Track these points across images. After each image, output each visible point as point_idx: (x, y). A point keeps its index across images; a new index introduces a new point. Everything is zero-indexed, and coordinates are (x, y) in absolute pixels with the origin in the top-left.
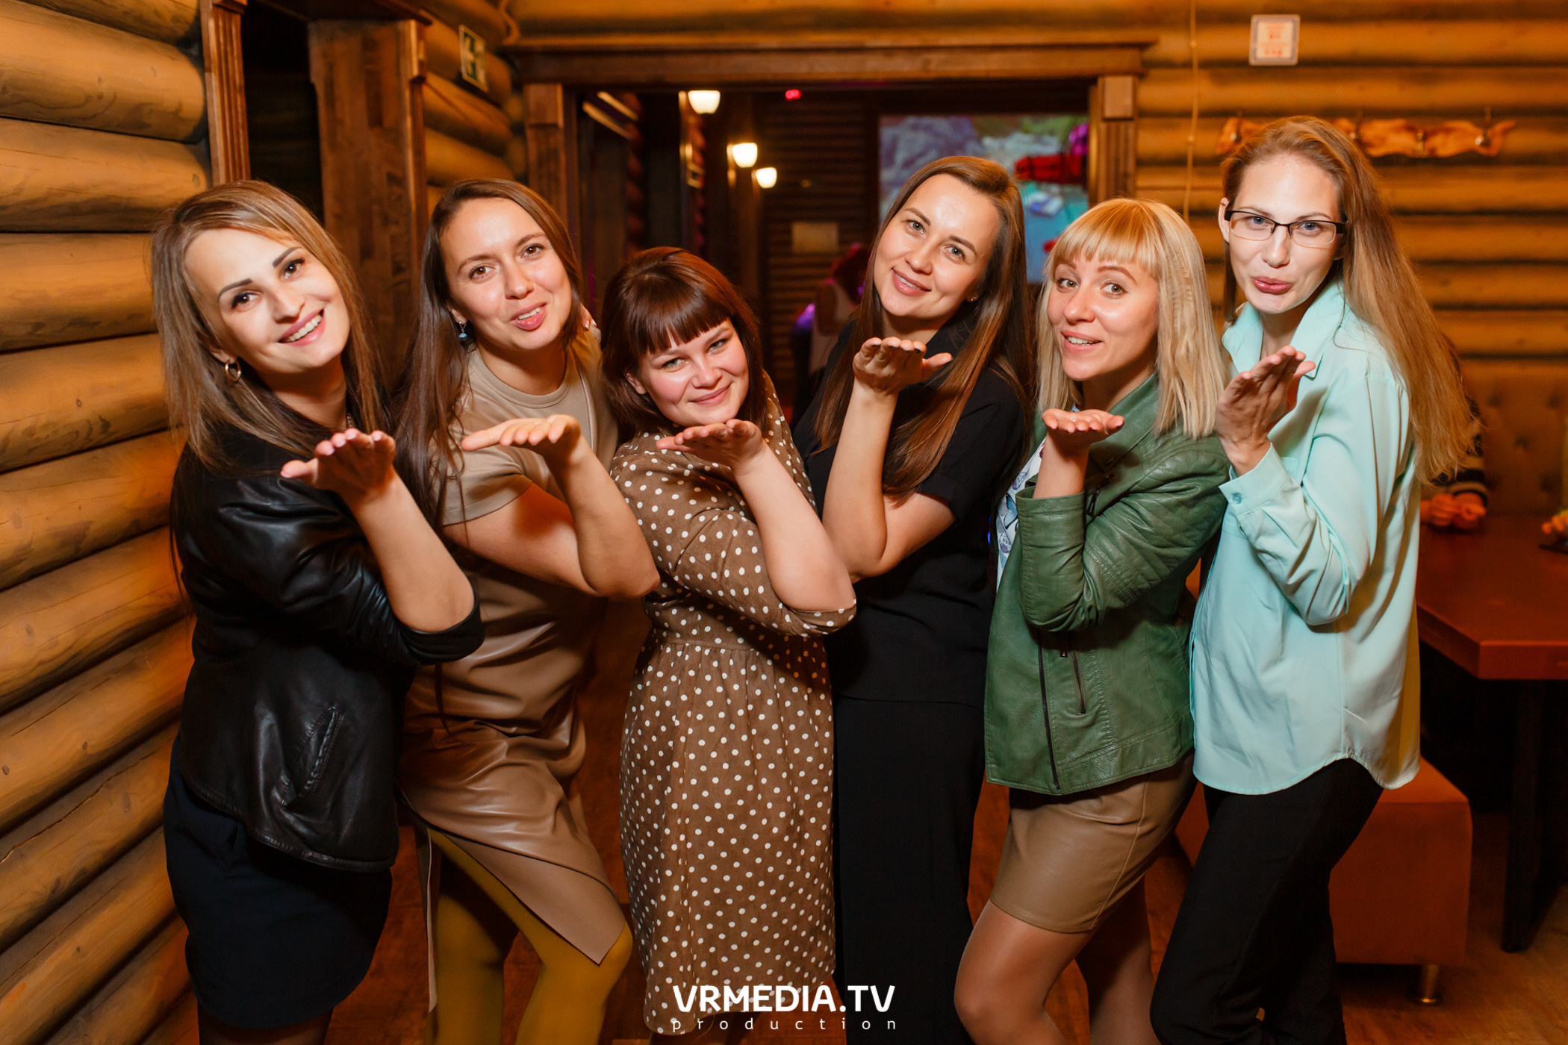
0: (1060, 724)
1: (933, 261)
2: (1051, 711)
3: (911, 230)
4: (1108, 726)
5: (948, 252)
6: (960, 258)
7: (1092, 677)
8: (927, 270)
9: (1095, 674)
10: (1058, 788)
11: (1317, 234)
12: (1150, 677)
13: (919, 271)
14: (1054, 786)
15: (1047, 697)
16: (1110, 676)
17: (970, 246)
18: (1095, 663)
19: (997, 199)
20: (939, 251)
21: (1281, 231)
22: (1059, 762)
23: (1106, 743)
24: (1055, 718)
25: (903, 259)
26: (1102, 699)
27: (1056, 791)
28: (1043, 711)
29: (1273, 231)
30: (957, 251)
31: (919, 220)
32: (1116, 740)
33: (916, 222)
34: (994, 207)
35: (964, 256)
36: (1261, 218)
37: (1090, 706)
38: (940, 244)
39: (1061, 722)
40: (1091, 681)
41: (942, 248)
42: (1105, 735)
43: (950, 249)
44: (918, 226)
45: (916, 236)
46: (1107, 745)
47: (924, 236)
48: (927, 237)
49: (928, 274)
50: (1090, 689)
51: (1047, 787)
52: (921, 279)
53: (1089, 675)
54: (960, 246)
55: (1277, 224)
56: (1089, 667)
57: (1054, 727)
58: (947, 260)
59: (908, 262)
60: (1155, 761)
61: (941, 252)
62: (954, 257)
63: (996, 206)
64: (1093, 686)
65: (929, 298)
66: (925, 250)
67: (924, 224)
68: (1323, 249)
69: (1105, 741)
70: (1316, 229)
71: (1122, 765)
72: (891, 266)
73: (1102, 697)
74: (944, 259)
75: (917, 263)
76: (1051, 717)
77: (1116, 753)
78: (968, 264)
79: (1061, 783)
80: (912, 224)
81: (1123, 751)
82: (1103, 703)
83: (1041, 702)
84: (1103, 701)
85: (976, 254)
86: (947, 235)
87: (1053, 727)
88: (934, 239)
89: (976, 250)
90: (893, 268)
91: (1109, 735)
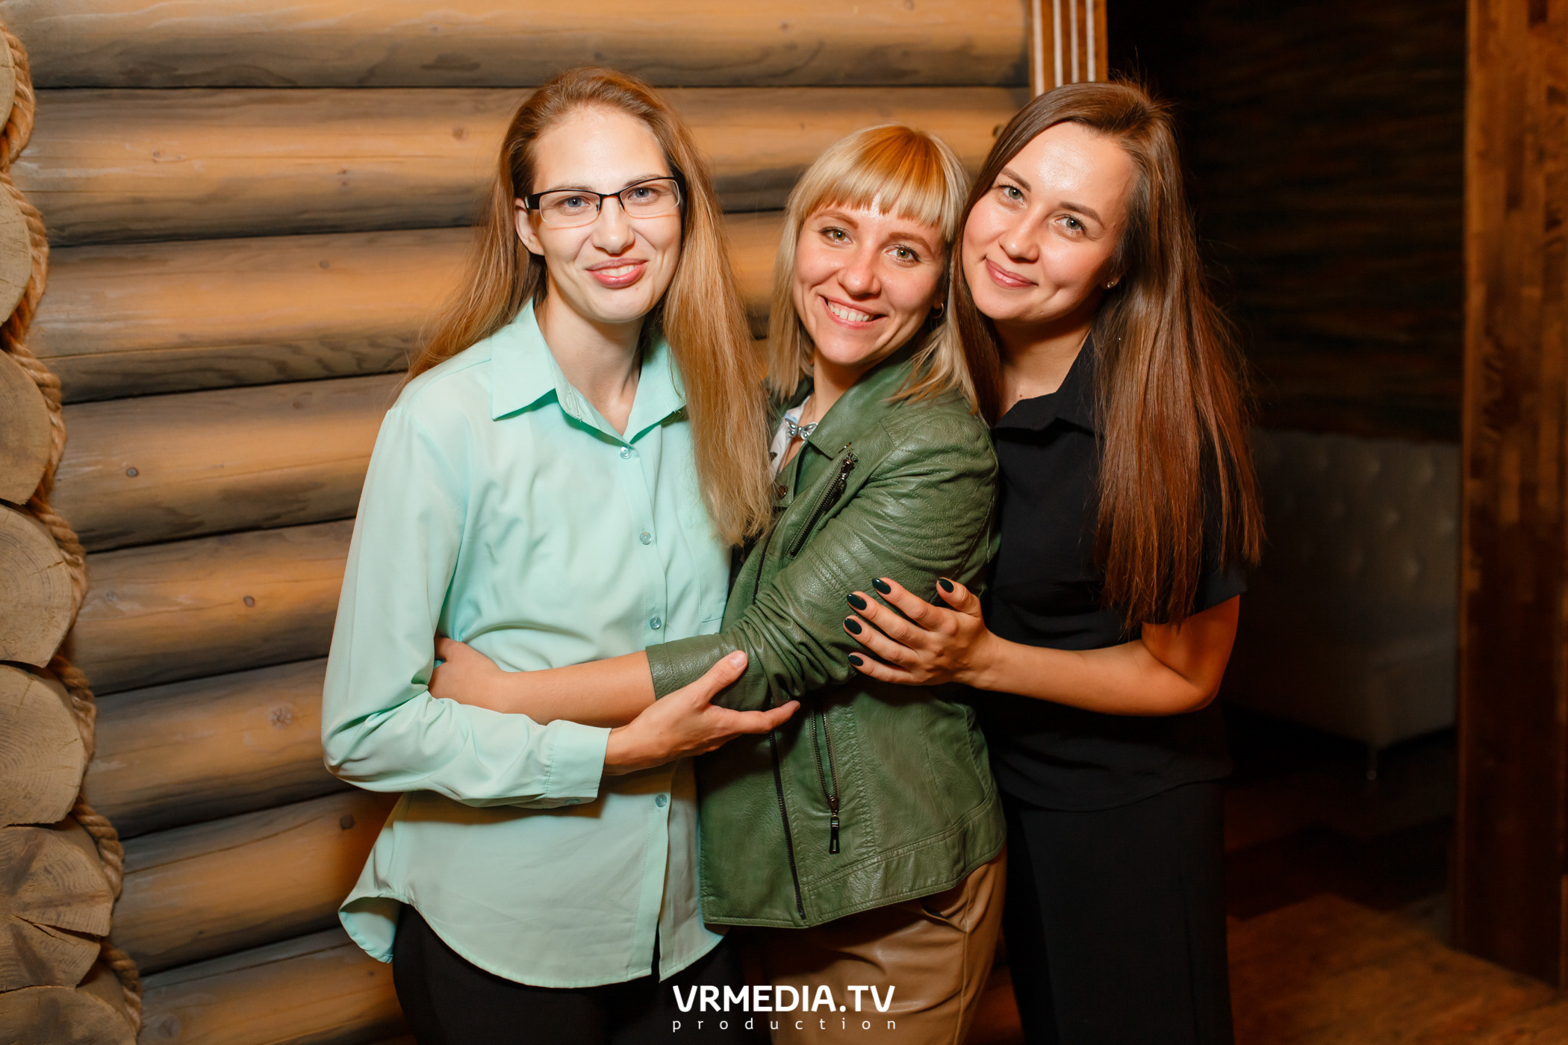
0: (802, 827)
1: (1038, 241)
2: (790, 810)
3: (1004, 199)
4: (868, 830)
5: (1060, 225)
6: (1078, 233)
7: (849, 761)
8: (1031, 255)
9: (853, 757)
10: (803, 917)
11: (656, 200)
12: (927, 765)
13: (1019, 259)
14: (797, 915)
15: (784, 791)
16: (873, 760)
17: (1092, 215)
18: (853, 742)
19: (1131, 142)
20: (1048, 226)
21: (610, 204)
22: (805, 879)
23: (864, 853)
24: (796, 819)
25: (996, 245)
26: (861, 791)
27: (802, 922)
28: (780, 812)
29: (600, 208)
30: (1075, 224)
31: (1015, 185)
32: (878, 850)
33: (1012, 188)
34: (1125, 153)
35: (1084, 229)
36: (579, 198)
37: (844, 800)
38: (1047, 216)
39: (805, 824)
40: (847, 766)
41: (1052, 221)
42: (863, 843)
43: (1064, 222)
44: (1016, 193)
45: (1013, 207)
46: (866, 856)
47: (1025, 206)
48: (1029, 206)
49: (1033, 261)
50: (846, 777)
51: (788, 917)
52: (1025, 271)
53: (845, 759)
54: (1077, 215)
55: (602, 197)
56: (846, 748)
57: (796, 830)
58: (1062, 240)
59: (1002, 247)
60: (929, 882)
61: (1050, 227)
62: (1070, 232)
63: (1128, 151)
64: (850, 774)
65: (1035, 296)
66: (1024, 228)
67: (1023, 190)
68: (668, 216)
69: (864, 850)
70: (651, 195)
71: (886, 883)
72: (982, 254)
73: (861, 789)
74: (1054, 237)
75: (1014, 246)
76: (791, 817)
77: (878, 867)
78: (1092, 239)
79: (807, 910)
80: (1007, 191)
81: (887, 866)
82: (862, 797)
83: (776, 799)
84: (862, 794)
85: (1102, 224)
86: (1057, 203)
87: (794, 831)
88: (1038, 210)
89: (1102, 219)
90: (984, 258)
91: (869, 842)
